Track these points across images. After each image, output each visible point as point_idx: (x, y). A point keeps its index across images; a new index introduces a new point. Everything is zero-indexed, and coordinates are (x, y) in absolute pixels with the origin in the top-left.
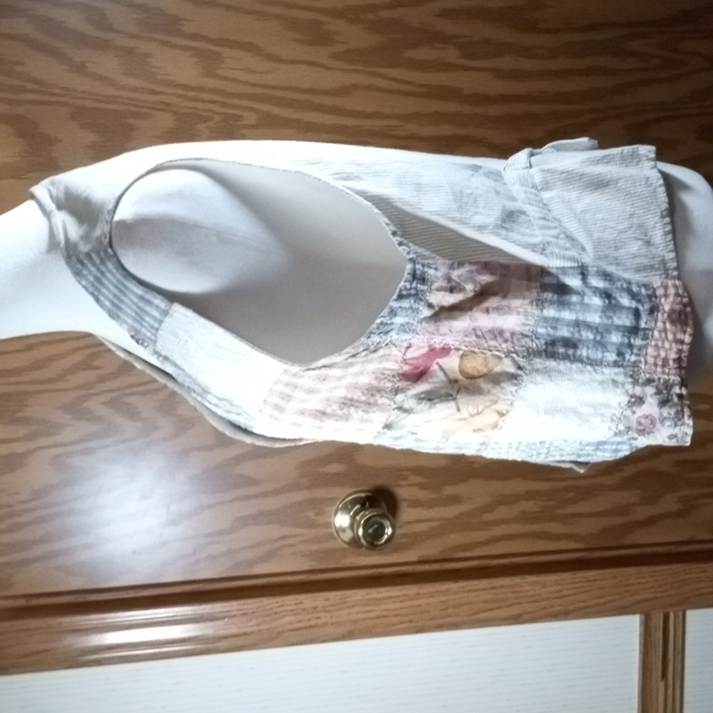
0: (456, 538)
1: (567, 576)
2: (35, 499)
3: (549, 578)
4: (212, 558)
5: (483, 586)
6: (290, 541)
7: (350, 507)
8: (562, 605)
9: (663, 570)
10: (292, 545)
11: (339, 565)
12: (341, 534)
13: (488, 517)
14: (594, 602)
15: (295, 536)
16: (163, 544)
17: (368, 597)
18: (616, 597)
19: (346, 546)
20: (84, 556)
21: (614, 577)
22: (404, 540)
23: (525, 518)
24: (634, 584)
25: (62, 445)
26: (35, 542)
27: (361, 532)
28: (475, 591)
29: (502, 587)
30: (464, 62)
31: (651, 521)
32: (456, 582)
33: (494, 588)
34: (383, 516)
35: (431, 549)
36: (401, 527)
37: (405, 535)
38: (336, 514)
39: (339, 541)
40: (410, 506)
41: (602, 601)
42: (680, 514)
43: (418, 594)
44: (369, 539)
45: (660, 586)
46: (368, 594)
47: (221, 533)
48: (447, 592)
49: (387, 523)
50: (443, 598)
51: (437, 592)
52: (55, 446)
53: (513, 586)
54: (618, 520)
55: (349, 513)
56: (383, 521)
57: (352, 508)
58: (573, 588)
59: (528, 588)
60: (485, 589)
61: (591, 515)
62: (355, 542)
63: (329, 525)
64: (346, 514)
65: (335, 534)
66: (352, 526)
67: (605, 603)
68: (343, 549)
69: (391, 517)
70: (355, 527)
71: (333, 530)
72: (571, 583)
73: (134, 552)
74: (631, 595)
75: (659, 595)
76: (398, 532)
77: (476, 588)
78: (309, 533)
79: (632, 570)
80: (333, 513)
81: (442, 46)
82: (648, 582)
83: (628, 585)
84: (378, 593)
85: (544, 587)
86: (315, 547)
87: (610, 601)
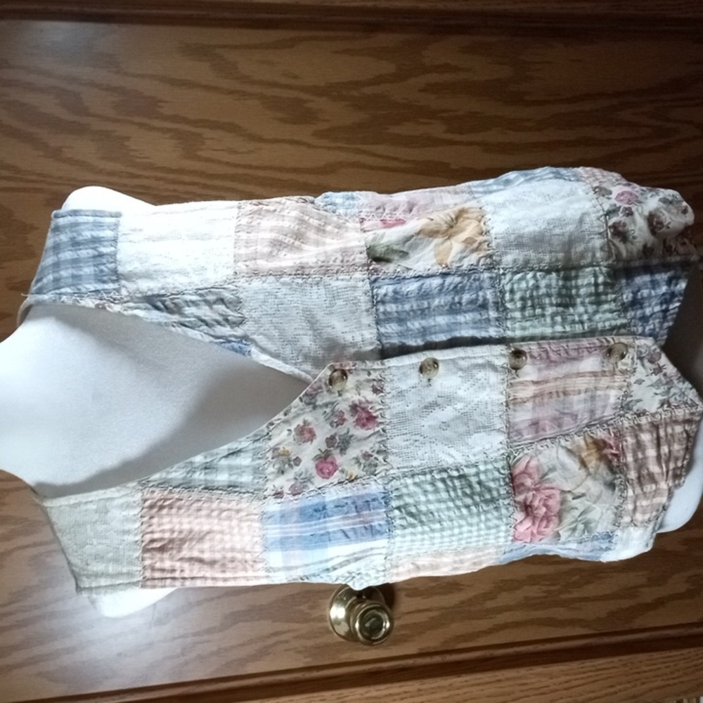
0: (457, 628)
1: (575, 665)
2: (13, 602)
3: (556, 668)
4: (201, 658)
5: (488, 680)
6: (283, 637)
7: (345, 599)
8: (570, 697)
9: (675, 656)
10: (287, 642)
11: (336, 661)
12: (336, 627)
13: (490, 604)
14: (604, 692)
15: (289, 631)
16: (150, 645)
17: (367, 695)
18: (628, 685)
19: (343, 640)
20: (66, 660)
21: (625, 665)
22: (402, 632)
23: (528, 604)
24: (645, 672)
25: (41, 544)
26: (15, 648)
27: (357, 625)
28: (479, 685)
29: (508, 679)
30: (450, 136)
31: (660, 603)
32: (459, 677)
33: (499, 681)
34: (381, 609)
35: (432, 640)
36: (399, 618)
37: (403, 627)
38: (331, 607)
39: (335, 634)
40: (408, 595)
41: (612, 690)
42: (689, 594)
43: (419, 690)
44: (366, 634)
45: (672, 673)
46: (367, 692)
47: (210, 631)
48: (450, 688)
49: (385, 616)
50: (446, 694)
51: (439, 687)
52: (35, 545)
53: (520, 678)
54: (625, 604)
55: (346, 605)
56: (380, 614)
57: (348, 600)
58: (582, 678)
59: (534, 680)
60: (491, 683)
61: (597, 599)
62: (351, 636)
63: (324, 618)
64: (342, 606)
65: (331, 628)
66: (347, 619)
67: (616, 693)
68: (340, 643)
69: (388, 610)
70: (351, 620)
71: (329, 624)
72: (580, 673)
73: (119, 655)
74: (643, 684)
75: (671, 682)
76: (397, 623)
77: (481, 681)
78: (305, 628)
79: (642, 657)
80: (328, 605)
81: (426, 121)
82: (659, 669)
83: (638, 673)
84: (378, 690)
85: (551, 678)
86: (310, 643)
87: (620, 691)
